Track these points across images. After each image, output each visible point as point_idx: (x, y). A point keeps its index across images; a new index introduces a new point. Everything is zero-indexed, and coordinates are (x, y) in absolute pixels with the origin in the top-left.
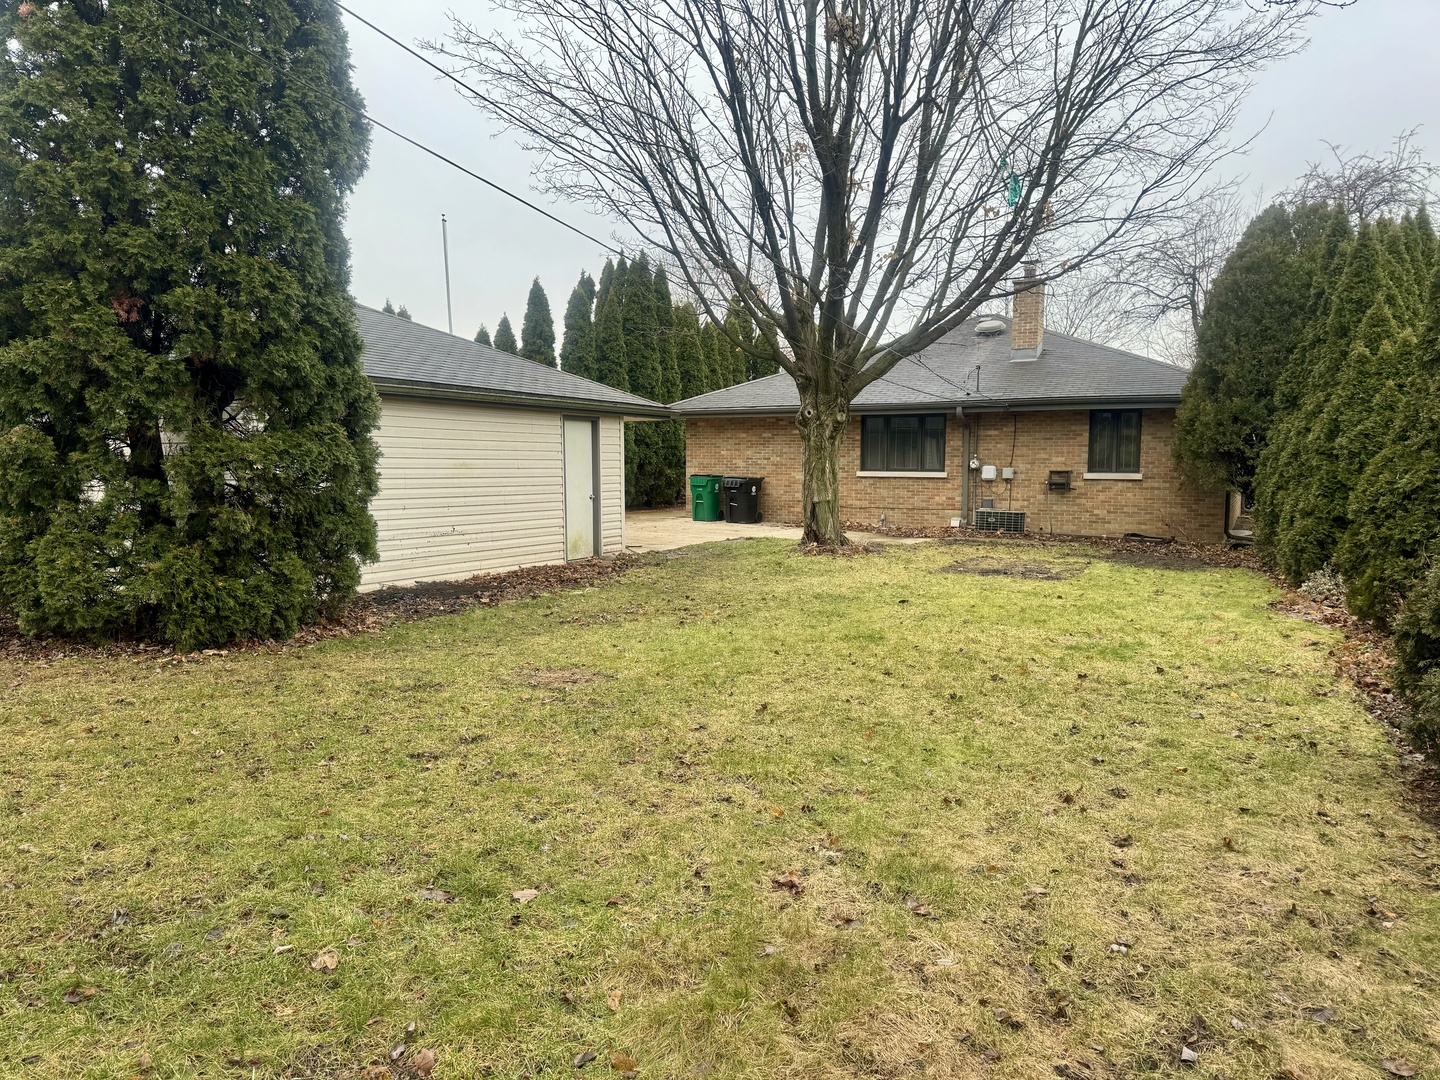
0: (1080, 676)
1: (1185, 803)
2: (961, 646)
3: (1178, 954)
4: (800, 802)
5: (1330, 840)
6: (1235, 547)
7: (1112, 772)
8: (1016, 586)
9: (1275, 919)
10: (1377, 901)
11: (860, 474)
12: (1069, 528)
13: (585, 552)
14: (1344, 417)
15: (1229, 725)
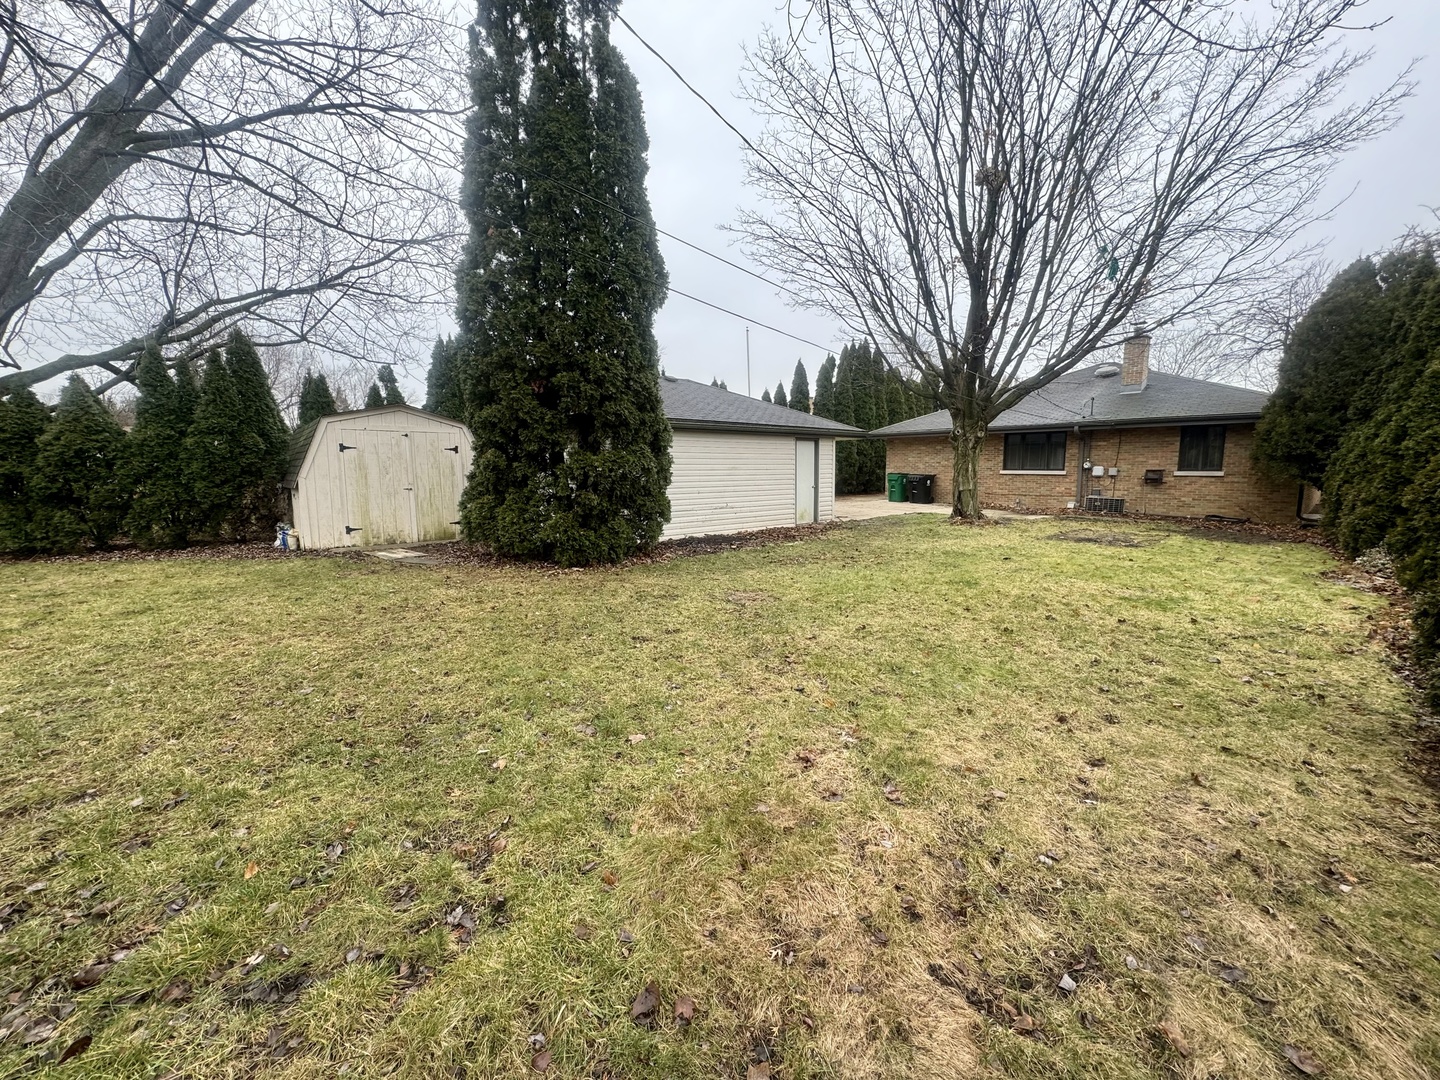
0: (1120, 621)
1: (1171, 736)
2: (1034, 592)
3: (1100, 878)
4: (850, 698)
5: (1307, 789)
6: (1304, 527)
7: (1113, 700)
8: (1099, 551)
9: (1215, 860)
10: (1339, 862)
11: (1002, 472)
12: (1160, 511)
13: (809, 519)
14: (1412, 424)
15: (1241, 671)
